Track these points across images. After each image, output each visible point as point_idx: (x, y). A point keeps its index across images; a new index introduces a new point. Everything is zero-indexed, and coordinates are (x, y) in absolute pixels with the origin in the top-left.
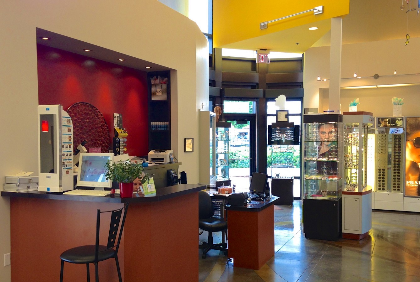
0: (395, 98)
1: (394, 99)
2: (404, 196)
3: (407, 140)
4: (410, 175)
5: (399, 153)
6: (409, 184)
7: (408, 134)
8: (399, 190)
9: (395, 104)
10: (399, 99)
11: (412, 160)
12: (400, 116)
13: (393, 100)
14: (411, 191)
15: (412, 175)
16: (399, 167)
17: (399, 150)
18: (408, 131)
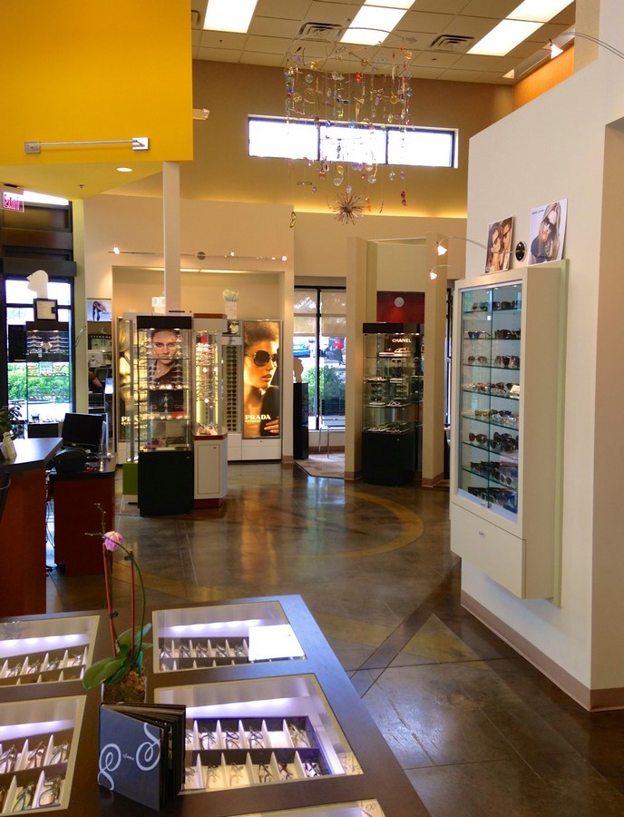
0: (227, 291)
1: (226, 293)
2: (243, 438)
3: (245, 355)
4: (250, 406)
5: (235, 373)
6: (249, 419)
7: (246, 346)
8: (235, 430)
9: (228, 300)
10: (233, 293)
11: (252, 384)
12: (235, 318)
13: (224, 294)
14: (252, 429)
15: (253, 406)
16: (235, 395)
17: (235, 370)
18: (246, 341)
